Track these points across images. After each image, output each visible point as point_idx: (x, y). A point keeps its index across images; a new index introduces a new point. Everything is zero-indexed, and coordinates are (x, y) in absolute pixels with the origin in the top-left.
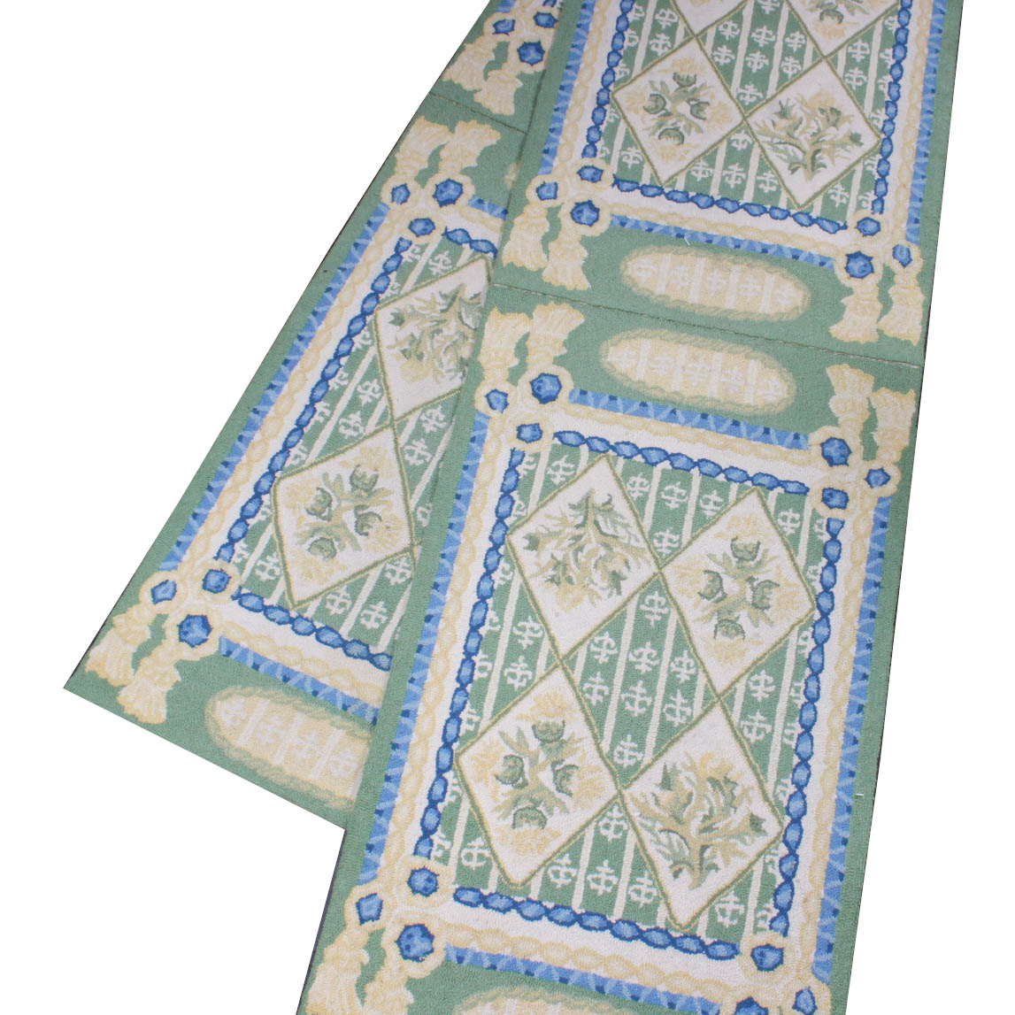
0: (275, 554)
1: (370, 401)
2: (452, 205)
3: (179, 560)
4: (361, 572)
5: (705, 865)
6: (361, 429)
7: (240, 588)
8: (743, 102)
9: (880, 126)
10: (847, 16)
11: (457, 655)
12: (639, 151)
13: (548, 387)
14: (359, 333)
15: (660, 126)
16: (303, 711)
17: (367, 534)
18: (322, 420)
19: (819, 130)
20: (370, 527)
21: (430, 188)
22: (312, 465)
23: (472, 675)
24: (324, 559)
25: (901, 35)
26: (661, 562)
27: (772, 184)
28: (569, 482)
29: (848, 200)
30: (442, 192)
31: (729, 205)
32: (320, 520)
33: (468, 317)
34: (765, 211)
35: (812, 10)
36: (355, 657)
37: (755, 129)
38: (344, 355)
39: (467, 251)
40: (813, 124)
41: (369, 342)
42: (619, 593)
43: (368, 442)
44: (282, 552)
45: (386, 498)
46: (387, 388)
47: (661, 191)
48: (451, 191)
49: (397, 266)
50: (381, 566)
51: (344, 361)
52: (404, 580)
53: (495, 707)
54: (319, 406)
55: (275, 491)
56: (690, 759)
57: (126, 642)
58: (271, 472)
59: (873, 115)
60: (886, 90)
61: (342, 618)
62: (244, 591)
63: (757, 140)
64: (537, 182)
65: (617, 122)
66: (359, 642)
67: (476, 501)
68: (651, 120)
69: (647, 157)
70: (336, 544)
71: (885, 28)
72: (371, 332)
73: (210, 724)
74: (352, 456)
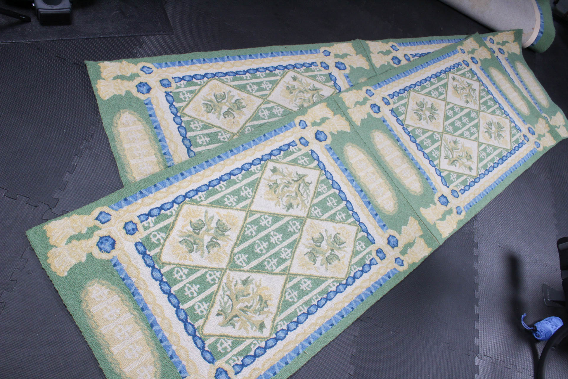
0: (192, 95)
1: (264, 88)
2: (338, 70)
3: (161, 67)
4: (212, 125)
5: (230, 322)
6: (254, 92)
7: (171, 92)
8: (446, 128)
9: (480, 173)
10: (493, 139)
11: (217, 175)
12: (406, 110)
13: (321, 136)
14: (280, 70)
15: (417, 110)
16: (150, 141)
17: (225, 118)
18: (245, 78)
19: (462, 156)
20: (228, 117)
21: (337, 60)
22: (229, 85)
23: (216, 185)
24: (205, 110)
25: (504, 158)
26: (309, 215)
27: (436, 155)
28: (302, 166)
29: (455, 181)
30: (339, 64)
31: (419, 148)
32: (215, 100)
33: (315, 97)
34: (429, 159)
35: (484, 128)
36: (184, 144)
37: (444, 138)
38: (269, 70)
39: (332, 83)
40: (461, 153)
41: (280, 75)
42: (287, 211)
43: (252, 97)
44: (194, 96)
45: (242, 115)
46: (273, 90)
47: (403, 125)
48: (342, 67)
49: (308, 67)
50: (220, 130)
51: (267, 72)
52: (223, 140)
53: (213, 202)
54: (248, 74)
55: (211, 80)
56: (260, 284)
57: (120, 70)
58: (215, 75)
59: (480, 168)
60: (489, 166)
61: (192, 130)
62: (171, 94)
63: (442, 141)
64: (369, 88)
65: (405, 98)
66: (190, 142)
67: (268, 142)
68: (415, 107)
69: (406, 114)
70: (213, 110)
71: (501, 152)
72: (283, 74)
73: (118, 115)
74: (243, 95)
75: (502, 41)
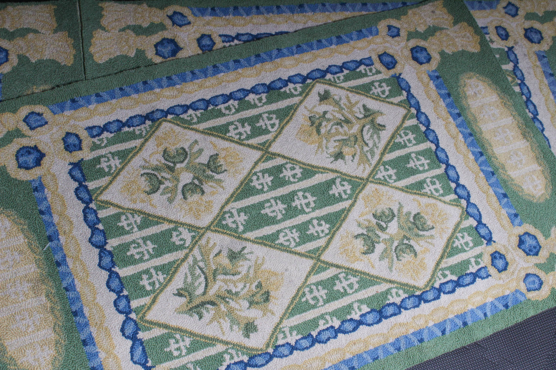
8: (224, 219)
9: (280, 342)
10: (374, 256)
12: (120, 166)
15: (156, 169)
19: (237, 294)
25: (390, 310)
27: (153, 284)
29: (180, 356)
31: (107, 260)
34: (118, 293)
35: (359, 225)
37: (203, 241)
40: (240, 285)
47: (87, 203)
59: (287, 330)
60: (322, 327)
63: (191, 250)
64: (38, 109)
65: (140, 136)
68: (157, 160)
69: (115, 177)
71: (388, 292)
75: (543, 10)
